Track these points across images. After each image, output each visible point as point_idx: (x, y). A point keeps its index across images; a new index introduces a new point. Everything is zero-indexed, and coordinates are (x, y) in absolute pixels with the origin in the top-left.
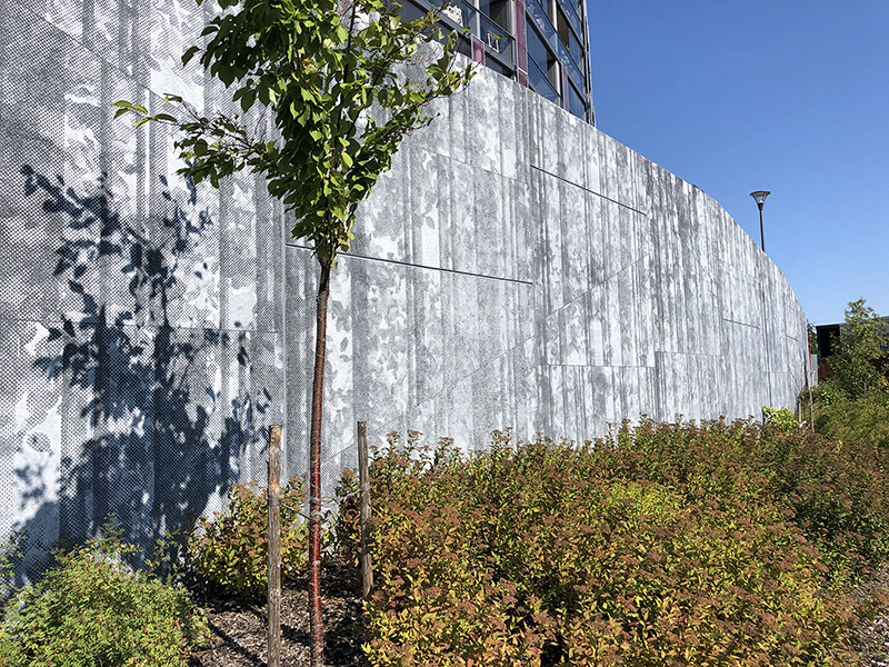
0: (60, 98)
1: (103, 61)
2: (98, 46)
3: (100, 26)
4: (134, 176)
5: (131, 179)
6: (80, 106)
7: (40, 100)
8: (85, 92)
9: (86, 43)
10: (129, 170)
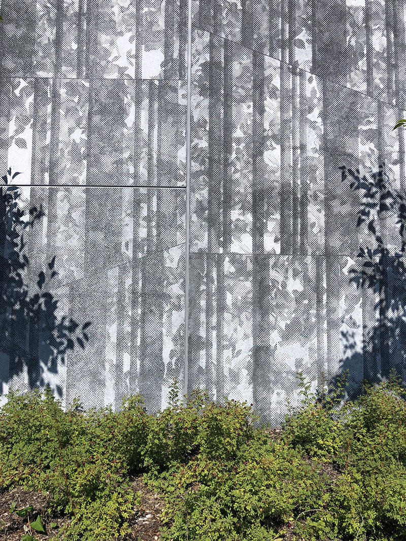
0: (356, 129)
1: (379, 101)
2: (375, 93)
3: (377, 81)
4: (398, 166)
5: (396, 168)
6: (366, 131)
7: (346, 133)
8: (369, 122)
9: (369, 93)
10: (395, 163)
